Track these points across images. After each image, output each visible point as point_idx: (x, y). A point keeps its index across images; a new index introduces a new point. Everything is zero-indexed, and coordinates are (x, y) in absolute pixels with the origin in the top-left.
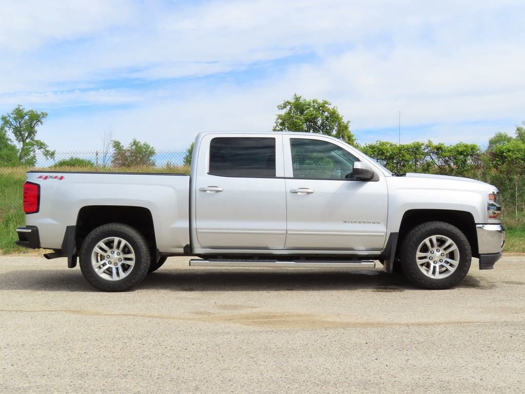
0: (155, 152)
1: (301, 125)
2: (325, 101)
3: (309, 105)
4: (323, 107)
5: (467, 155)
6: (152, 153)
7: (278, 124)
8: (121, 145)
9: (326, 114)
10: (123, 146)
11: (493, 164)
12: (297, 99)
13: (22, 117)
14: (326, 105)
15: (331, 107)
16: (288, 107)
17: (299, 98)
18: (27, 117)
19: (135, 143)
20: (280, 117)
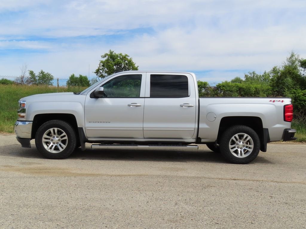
0: (54, 78)
1: (112, 67)
2: (126, 55)
3: (117, 56)
4: (125, 57)
5: (202, 87)
6: (52, 79)
7: (101, 66)
8: (34, 73)
9: (126, 62)
10: (35, 74)
11: (215, 93)
12: (111, 53)
14: (127, 57)
15: (129, 58)
16: (107, 57)
17: (112, 52)
19: (42, 72)
20: (102, 62)
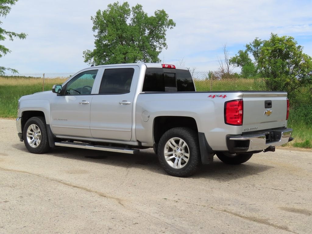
13: (259, 45)
18: (262, 45)
